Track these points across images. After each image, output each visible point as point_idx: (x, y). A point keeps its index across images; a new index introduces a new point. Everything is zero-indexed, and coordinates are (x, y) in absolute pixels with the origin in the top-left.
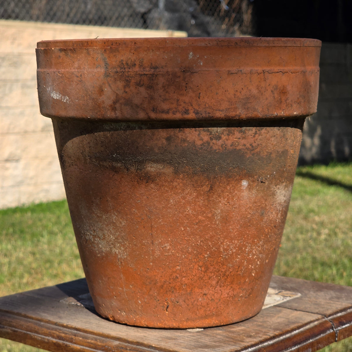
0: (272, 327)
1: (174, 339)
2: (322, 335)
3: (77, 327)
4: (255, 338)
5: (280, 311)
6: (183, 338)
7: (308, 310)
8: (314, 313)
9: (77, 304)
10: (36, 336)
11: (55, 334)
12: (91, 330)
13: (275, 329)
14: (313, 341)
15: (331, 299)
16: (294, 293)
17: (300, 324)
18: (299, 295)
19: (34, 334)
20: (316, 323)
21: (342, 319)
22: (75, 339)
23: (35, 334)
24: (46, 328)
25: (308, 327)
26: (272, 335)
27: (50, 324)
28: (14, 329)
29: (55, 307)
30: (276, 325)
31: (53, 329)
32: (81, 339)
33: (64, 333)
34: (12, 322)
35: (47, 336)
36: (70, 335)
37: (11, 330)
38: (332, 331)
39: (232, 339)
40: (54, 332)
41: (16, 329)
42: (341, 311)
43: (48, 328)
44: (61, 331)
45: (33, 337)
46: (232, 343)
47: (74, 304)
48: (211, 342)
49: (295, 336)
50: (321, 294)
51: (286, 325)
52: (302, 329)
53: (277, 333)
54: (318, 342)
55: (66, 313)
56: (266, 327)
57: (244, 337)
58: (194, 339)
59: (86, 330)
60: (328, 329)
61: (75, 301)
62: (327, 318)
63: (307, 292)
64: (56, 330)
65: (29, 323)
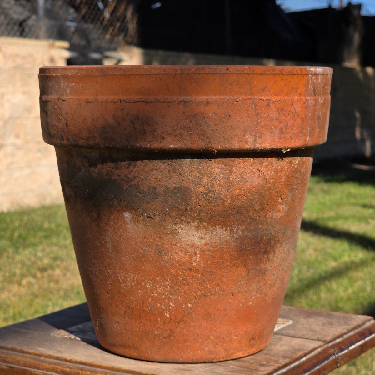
0: (280, 355)
1: (189, 370)
2: (326, 362)
3: (82, 361)
4: (268, 366)
5: (280, 339)
6: (197, 369)
7: (307, 337)
8: (315, 340)
9: (70, 338)
10: (37, 371)
11: (58, 369)
12: (98, 364)
13: (285, 357)
14: (319, 368)
15: (324, 325)
16: (285, 320)
17: (306, 352)
18: (291, 322)
19: (34, 370)
20: (319, 350)
21: (341, 345)
22: (83, 374)
23: (36, 370)
24: (47, 363)
25: (313, 354)
26: (284, 363)
27: (51, 358)
28: (10, 365)
29: (49, 341)
30: (283, 352)
31: (55, 364)
32: (89, 373)
33: (68, 367)
34: (7, 358)
35: (49, 371)
36: (76, 369)
37: (7, 366)
38: (334, 357)
39: (246, 368)
40: (57, 367)
41: (13, 365)
42: (339, 337)
43: (50, 363)
44: (65, 366)
45: (34, 373)
46: (248, 372)
47: (67, 338)
48: (226, 372)
49: (304, 363)
50: (312, 320)
51: (293, 353)
52: (308, 357)
53: (287, 361)
54: (324, 368)
55: (63, 347)
56: (274, 356)
57: (258, 366)
58: (209, 370)
59: (93, 364)
60: (331, 355)
61: (68, 333)
62: (328, 344)
63: (297, 319)
64: (59, 365)
65: (27, 359)
